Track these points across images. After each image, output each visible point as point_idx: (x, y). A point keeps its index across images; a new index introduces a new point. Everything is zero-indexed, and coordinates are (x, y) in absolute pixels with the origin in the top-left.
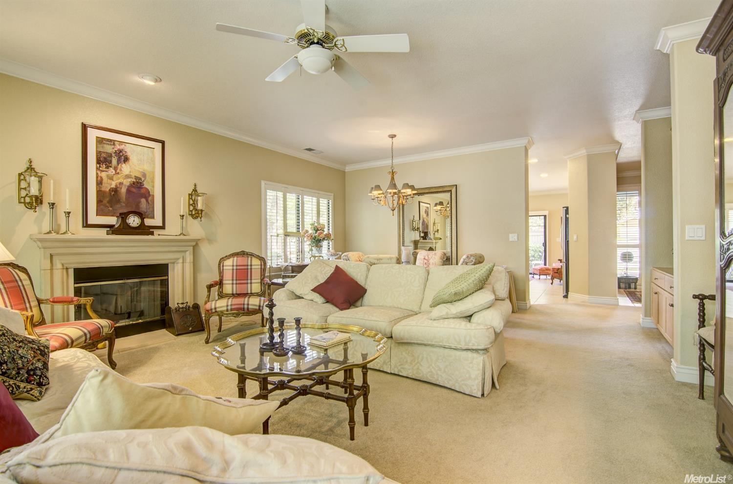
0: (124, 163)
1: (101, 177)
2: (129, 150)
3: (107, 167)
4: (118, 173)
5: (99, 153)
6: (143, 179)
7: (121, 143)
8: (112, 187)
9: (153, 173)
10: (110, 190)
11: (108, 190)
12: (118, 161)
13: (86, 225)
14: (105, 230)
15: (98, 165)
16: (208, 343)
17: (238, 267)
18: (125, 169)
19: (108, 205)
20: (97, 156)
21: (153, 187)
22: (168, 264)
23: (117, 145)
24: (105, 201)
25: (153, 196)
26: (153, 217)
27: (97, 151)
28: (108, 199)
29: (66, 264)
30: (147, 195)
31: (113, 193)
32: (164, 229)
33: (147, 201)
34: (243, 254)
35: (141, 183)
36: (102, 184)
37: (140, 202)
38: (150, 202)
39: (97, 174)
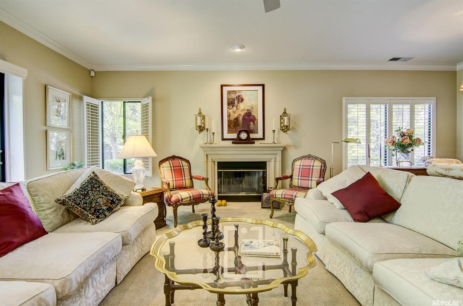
0: (241, 102)
1: (230, 112)
2: (244, 95)
3: (233, 107)
4: (238, 109)
5: (228, 99)
6: (251, 110)
7: (239, 91)
8: (235, 117)
9: (257, 106)
10: (234, 119)
11: (233, 119)
12: (238, 102)
13: (223, 139)
14: (231, 142)
15: (228, 106)
16: (272, 218)
17: (304, 167)
18: (242, 106)
19: (233, 127)
20: (228, 101)
21: (257, 114)
22: (266, 162)
23: (238, 93)
24: (232, 126)
25: (257, 120)
26: (257, 133)
27: (227, 98)
28: (233, 124)
29: (214, 159)
30: (254, 120)
31: (236, 121)
32: (264, 140)
33: (254, 123)
34: (309, 157)
35: (250, 113)
36: (230, 116)
37: (250, 124)
38: (255, 124)
39: (228, 111)
